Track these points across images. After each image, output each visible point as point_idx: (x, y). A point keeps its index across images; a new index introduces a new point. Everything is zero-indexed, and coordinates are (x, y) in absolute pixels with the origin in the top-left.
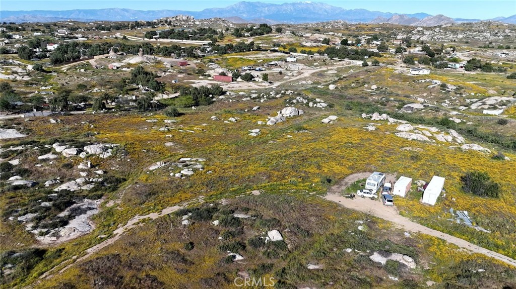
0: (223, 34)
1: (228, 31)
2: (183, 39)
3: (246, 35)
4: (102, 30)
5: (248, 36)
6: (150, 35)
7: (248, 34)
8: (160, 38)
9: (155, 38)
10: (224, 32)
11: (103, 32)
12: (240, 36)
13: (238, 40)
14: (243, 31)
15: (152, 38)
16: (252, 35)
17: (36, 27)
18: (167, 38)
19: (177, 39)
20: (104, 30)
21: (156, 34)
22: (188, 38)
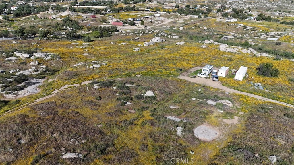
0: (117, 3)
1: (120, 2)
2: (93, 6)
3: (130, 3)
5: (132, 4)
6: (74, 3)
7: (132, 3)
8: (80, 5)
9: (77, 6)
10: (117, 2)
11: (45, 2)
12: (127, 4)
13: (127, 5)
14: (129, 1)
15: (75, 6)
16: (134, 3)
18: (84, 6)
19: (90, 6)
21: (77, 4)
22: (96, 5)
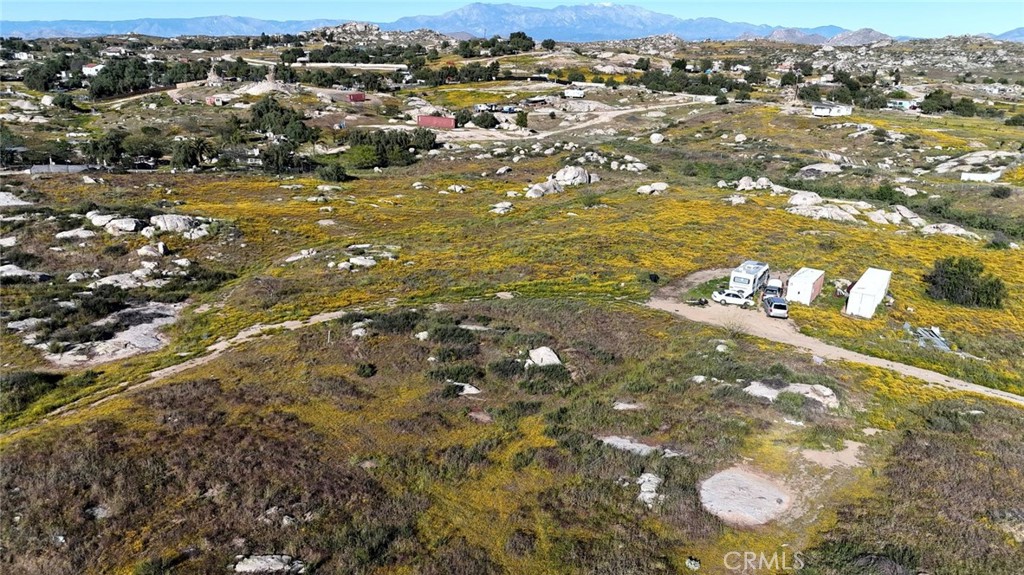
0: (436, 52)
1: (447, 49)
2: (356, 62)
3: (482, 53)
4: (195, 49)
5: (486, 56)
6: (291, 55)
7: (488, 52)
8: (311, 61)
9: (301, 62)
10: (438, 49)
11: (196, 51)
12: (471, 55)
13: (466, 62)
14: (478, 47)
15: (296, 62)
16: (494, 55)
17: (63, 45)
18: (326, 62)
19: (346, 62)
20: (199, 48)
21: (304, 55)
22: (367, 60)
